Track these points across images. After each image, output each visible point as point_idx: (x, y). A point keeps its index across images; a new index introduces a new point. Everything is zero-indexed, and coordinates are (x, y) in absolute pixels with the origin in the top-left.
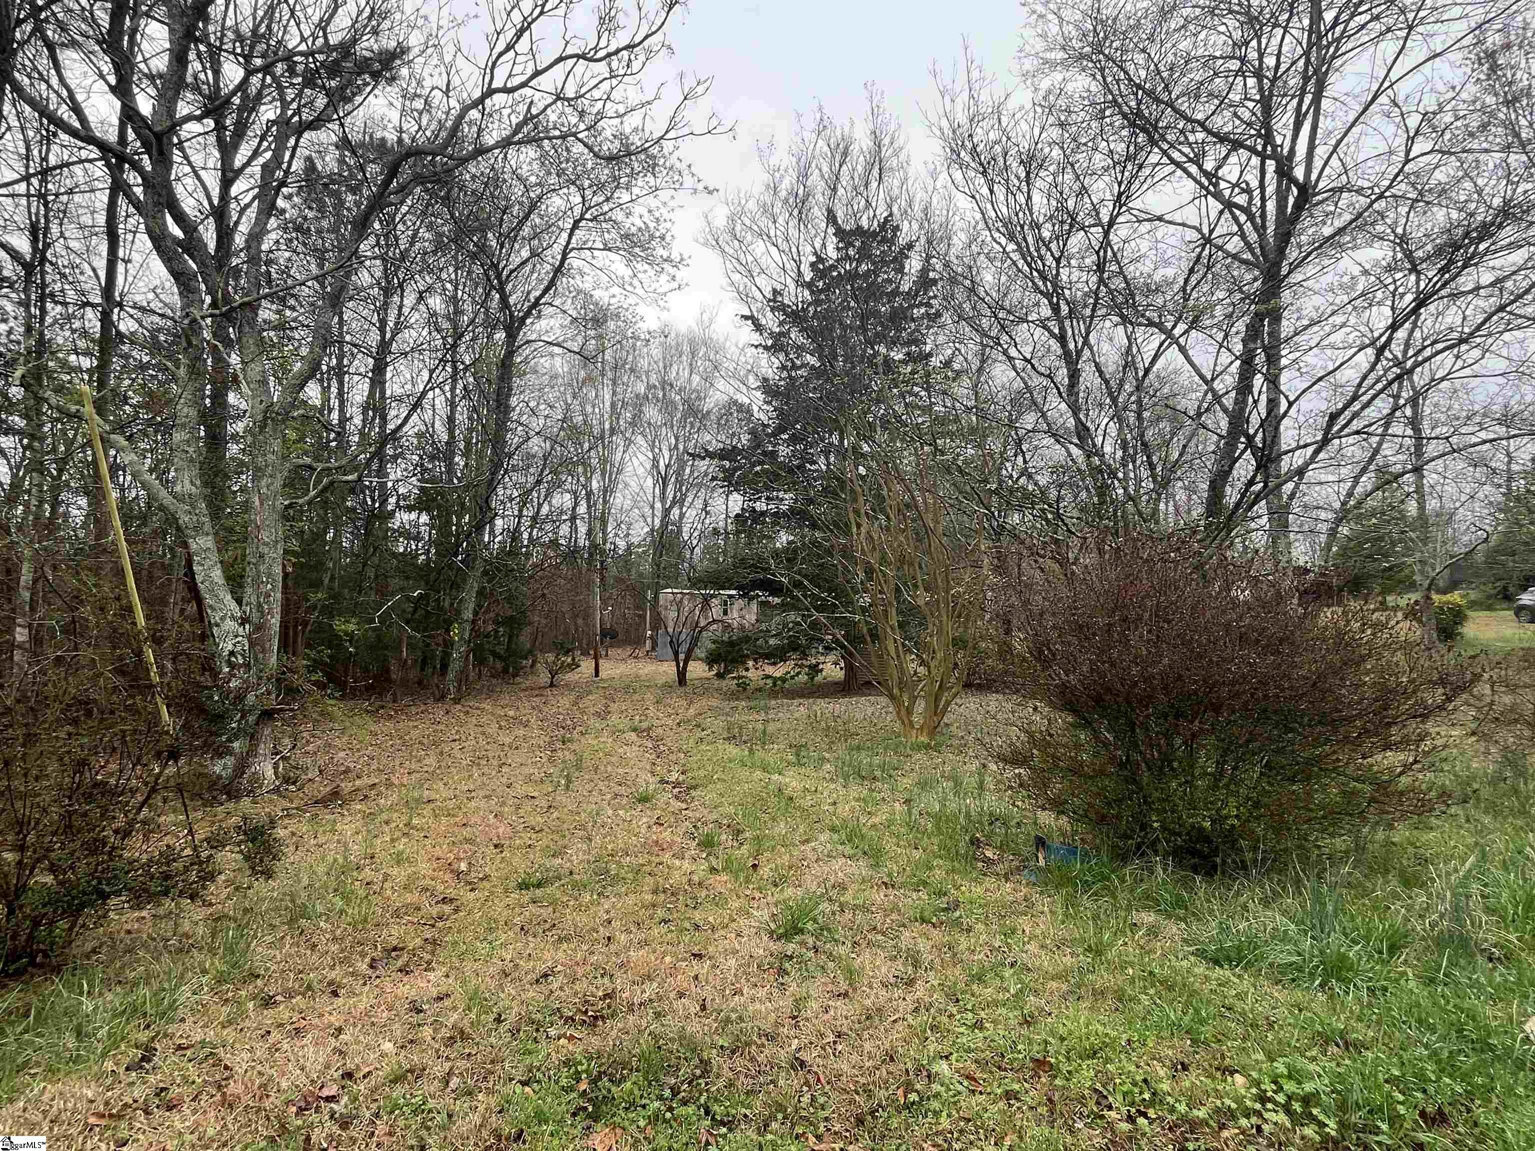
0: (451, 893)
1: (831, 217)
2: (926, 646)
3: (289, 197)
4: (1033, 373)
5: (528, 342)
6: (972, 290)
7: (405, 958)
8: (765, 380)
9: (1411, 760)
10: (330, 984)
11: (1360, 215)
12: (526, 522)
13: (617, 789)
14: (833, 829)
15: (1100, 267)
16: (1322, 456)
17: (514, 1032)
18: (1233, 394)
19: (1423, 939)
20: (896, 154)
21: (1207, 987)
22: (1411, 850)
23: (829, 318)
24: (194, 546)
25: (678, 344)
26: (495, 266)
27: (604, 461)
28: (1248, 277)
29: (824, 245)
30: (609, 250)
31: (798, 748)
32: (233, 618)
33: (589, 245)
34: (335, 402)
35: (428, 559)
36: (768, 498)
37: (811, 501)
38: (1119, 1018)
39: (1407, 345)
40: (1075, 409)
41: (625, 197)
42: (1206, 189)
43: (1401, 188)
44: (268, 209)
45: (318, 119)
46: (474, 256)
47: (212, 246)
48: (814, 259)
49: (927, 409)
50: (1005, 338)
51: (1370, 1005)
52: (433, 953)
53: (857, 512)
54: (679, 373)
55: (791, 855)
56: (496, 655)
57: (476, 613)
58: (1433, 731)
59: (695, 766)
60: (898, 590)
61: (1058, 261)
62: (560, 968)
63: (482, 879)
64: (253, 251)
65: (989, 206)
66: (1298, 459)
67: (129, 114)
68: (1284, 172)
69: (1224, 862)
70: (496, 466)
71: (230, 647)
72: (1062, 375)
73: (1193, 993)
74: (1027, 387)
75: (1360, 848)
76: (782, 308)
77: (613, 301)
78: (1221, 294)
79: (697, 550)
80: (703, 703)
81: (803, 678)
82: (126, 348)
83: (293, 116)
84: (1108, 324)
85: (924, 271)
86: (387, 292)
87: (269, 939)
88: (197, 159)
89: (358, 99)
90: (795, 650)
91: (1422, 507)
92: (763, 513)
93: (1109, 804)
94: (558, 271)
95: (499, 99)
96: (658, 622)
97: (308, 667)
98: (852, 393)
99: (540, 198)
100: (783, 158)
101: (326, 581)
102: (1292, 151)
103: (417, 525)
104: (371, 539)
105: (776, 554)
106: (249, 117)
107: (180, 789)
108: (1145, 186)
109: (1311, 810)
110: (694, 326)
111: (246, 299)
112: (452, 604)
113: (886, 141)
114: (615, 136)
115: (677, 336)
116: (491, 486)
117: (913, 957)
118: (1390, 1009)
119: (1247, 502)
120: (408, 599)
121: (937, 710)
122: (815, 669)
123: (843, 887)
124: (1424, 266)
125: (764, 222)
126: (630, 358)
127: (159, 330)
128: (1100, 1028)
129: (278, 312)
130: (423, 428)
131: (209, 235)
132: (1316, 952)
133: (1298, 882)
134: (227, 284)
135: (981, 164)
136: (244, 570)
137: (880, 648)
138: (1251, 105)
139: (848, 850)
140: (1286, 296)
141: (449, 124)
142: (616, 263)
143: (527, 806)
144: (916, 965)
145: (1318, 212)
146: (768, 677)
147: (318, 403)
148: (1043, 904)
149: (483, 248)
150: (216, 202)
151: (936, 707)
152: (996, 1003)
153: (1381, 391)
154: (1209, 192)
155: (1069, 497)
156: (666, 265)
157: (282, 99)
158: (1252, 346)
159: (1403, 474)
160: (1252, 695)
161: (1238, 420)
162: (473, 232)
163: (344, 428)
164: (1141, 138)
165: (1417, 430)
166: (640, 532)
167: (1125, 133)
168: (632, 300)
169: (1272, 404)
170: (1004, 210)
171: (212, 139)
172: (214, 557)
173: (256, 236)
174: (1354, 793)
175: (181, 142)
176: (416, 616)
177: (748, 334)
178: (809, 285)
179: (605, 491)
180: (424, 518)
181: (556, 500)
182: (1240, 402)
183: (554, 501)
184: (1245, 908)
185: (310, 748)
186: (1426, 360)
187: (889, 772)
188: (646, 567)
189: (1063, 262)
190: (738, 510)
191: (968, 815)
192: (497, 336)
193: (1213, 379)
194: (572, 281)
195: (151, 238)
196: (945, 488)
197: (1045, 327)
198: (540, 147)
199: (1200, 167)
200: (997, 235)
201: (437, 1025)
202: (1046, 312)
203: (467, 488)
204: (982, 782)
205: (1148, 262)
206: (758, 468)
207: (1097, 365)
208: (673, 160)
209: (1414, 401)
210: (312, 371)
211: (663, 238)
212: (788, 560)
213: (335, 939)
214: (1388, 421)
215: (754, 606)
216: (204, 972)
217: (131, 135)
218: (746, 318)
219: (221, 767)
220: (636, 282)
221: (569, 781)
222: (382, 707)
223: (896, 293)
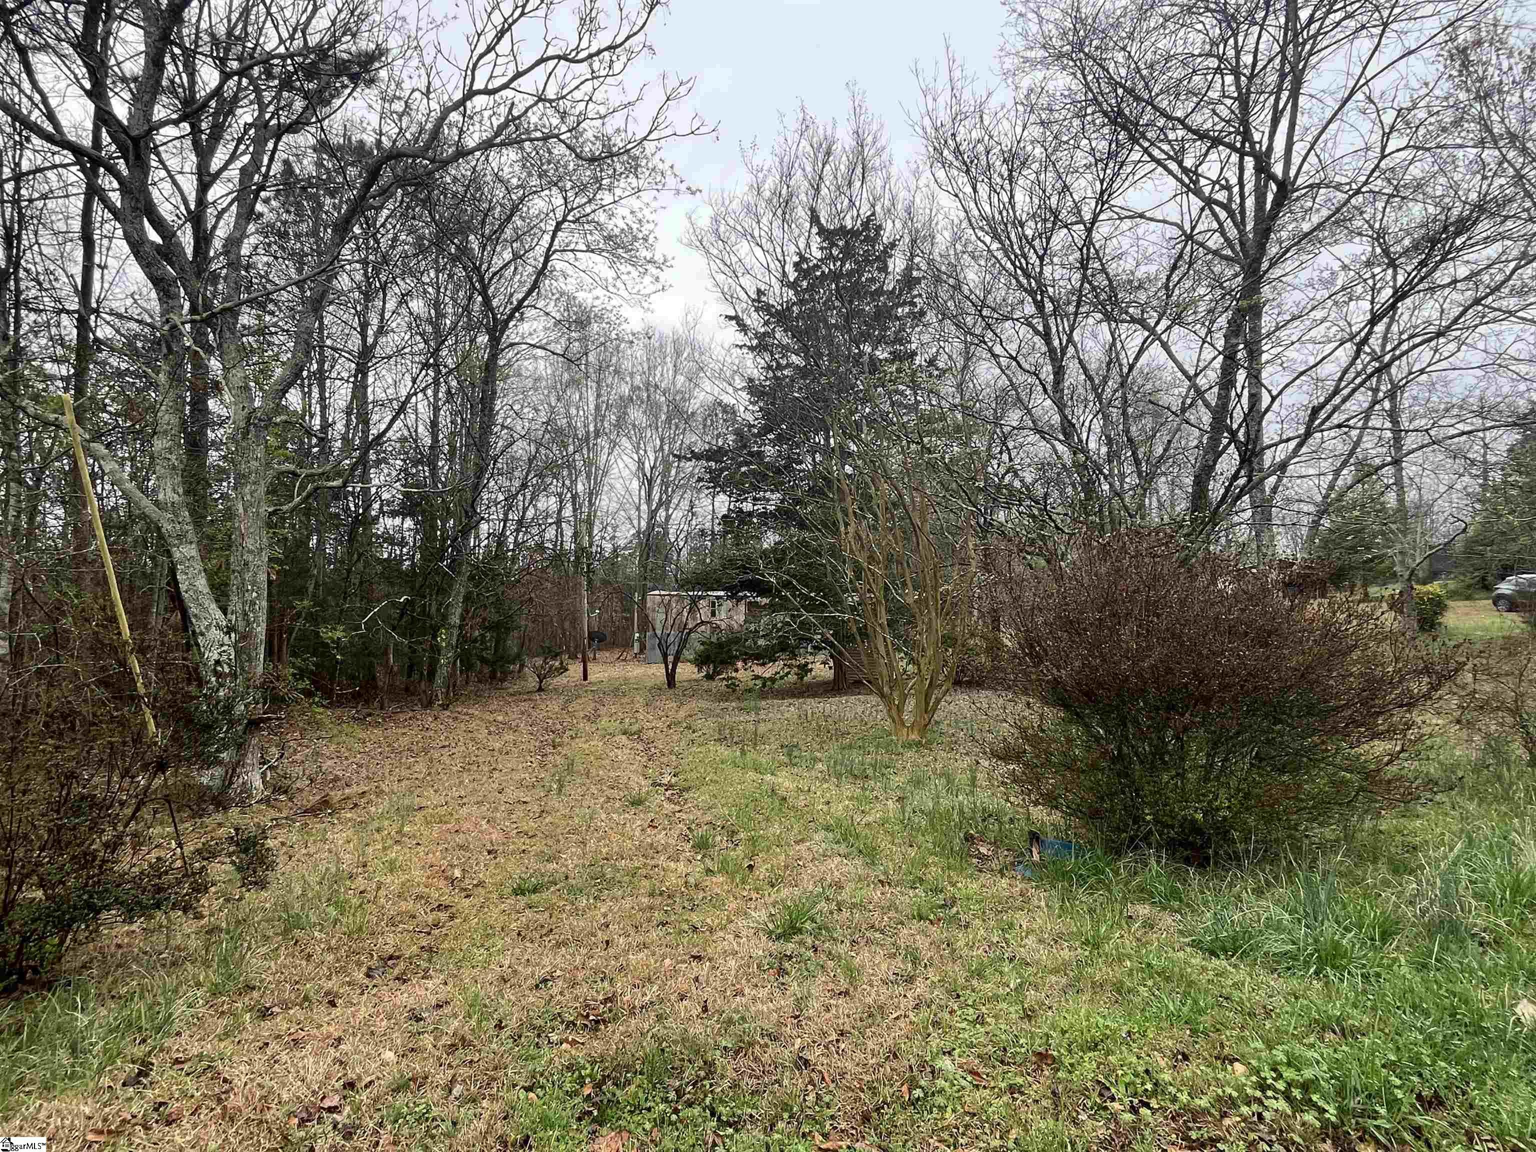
0: (445, 900)
1: (814, 218)
2: (915, 645)
3: (266, 201)
4: (1019, 372)
5: (512, 345)
6: (957, 287)
7: (402, 965)
8: (751, 380)
9: (1398, 748)
10: (327, 994)
11: (1338, 210)
12: (511, 526)
13: (609, 792)
14: (828, 829)
15: (1084, 265)
16: (1304, 449)
17: (516, 1038)
18: (1216, 390)
19: (1414, 925)
20: (879, 153)
21: (1204, 978)
22: (1399, 838)
23: (815, 317)
24: (177, 555)
25: (661, 345)
26: (477, 269)
27: (589, 463)
28: (1229, 273)
29: (808, 245)
30: (593, 251)
31: (789, 749)
32: (218, 626)
33: (572, 246)
34: (316, 408)
35: (413, 564)
36: (755, 499)
37: (798, 502)
38: (1119, 1011)
39: (1385, 339)
40: (1061, 406)
41: (607, 198)
42: (1187, 186)
43: (1378, 184)
44: (248, 214)
45: (297, 122)
46: (454, 259)
47: (189, 251)
48: (796, 259)
49: (914, 407)
50: (990, 335)
51: (1365, 992)
52: (430, 961)
53: (845, 512)
54: (664, 375)
55: (787, 855)
56: (483, 660)
57: (463, 618)
58: (1419, 720)
59: (688, 768)
60: (887, 588)
61: (1041, 259)
62: (558, 973)
63: (476, 886)
64: (232, 256)
65: (973, 205)
66: (1281, 452)
67: (103, 117)
68: (1263, 168)
69: (1216, 853)
70: (481, 471)
71: (216, 657)
72: (1047, 372)
73: (1191, 983)
74: (1012, 384)
75: (1349, 838)
76: (767, 308)
77: (596, 303)
78: (1202, 291)
79: (684, 552)
80: (694, 705)
81: (792, 678)
82: (103, 355)
83: (271, 118)
84: (1091, 321)
85: (909, 269)
86: (368, 296)
87: (263, 950)
88: (173, 163)
89: (337, 102)
90: (783, 650)
91: (1401, 500)
92: (750, 514)
93: (1102, 798)
94: (541, 273)
95: (480, 101)
96: (646, 624)
97: (294, 675)
98: (839, 392)
99: (522, 200)
100: (765, 158)
101: (311, 589)
102: (1270, 148)
103: (400, 530)
104: (356, 545)
105: (764, 554)
106: (225, 120)
107: (167, 799)
108: (1127, 184)
109: (1302, 800)
110: (678, 325)
111: (227, 305)
112: (438, 610)
113: (869, 140)
114: (597, 138)
115: (661, 337)
116: (477, 489)
117: (911, 954)
118: (1385, 995)
119: (1231, 497)
120: (394, 604)
121: (928, 708)
122: (804, 669)
123: (839, 886)
124: (1402, 260)
125: (748, 223)
126: (614, 360)
127: (136, 336)
128: (1101, 1021)
129: (259, 317)
130: (406, 433)
131: (186, 238)
132: (1310, 941)
133: (1289, 870)
134: (206, 289)
135: (965, 163)
136: (228, 577)
137: (869, 647)
138: (1229, 102)
139: (843, 848)
140: (1266, 291)
141: (429, 126)
142: (599, 264)
143: (519, 813)
144: (915, 961)
145: (1296, 207)
146: (757, 677)
147: (299, 409)
148: (1039, 898)
149: (464, 250)
150: (193, 207)
151: (927, 704)
152: (996, 998)
153: (1361, 384)
154: (1189, 189)
155: (1056, 494)
156: (649, 266)
157: (259, 100)
158: (1234, 341)
159: (1384, 466)
160: (1242, 687)
161: (1221, 412)
162: (454, 235)
163: (326, 433)
164: (1122, 136)
165: (1395, 422)
166: (626, 534)
167: (1106, 130)
168: (616, 301)
169: (1255, 399)
170: (987, 208)
171: (188, 142)
172: (198, 566)
173: (233, 243)
174: (1344, 782)
175: (156, 147)
176: (403, 622)
177: (731, 334)
178: (793, 285)
179: (591, 494)
180: (409, 523)
181: (542, 504)
182: (1224, 398)
183: (539, 505)
184: (1239, 898)
185: (298, 757)
186: (1402, 355)
187: (882, 769)
188: (633, 569)
189: (1047, 260)
190: (724, 511)
191: (961, 812)
192: (479, 340)
193: (1196, 375)
194: (555, 284)
195: (129, 243)
196: (931, 486)
197: (1030, 325)
198: (522, 149)
199: (1180, 164)
200: (981, 234)
201: (437, 1033)
202: (1030, 309)
203: (451, 492)
204: (974, 779)
205: (1130, 260)
206: (743, 469)
207: (1081, 362)
208: (656, 160)
209: (1391, 395)
210: (294, 377)
211: (645, 239)
212: (777, 560)
213: (330, 949)
214: (1367, 414)
215: (742, 608)
216: (199, 985)
217: (106, 138)
218: (730, 318)
219: (208, 778)
220: (619, 284)
221: (561, 787)
222: (370, 715)
223: (880, 292)
